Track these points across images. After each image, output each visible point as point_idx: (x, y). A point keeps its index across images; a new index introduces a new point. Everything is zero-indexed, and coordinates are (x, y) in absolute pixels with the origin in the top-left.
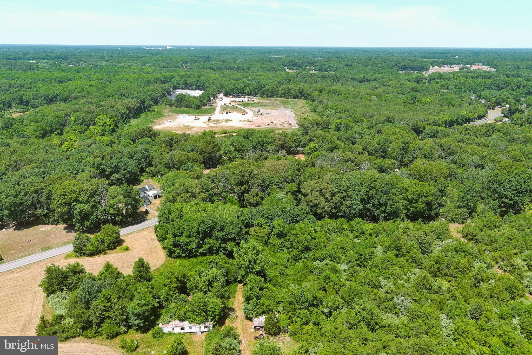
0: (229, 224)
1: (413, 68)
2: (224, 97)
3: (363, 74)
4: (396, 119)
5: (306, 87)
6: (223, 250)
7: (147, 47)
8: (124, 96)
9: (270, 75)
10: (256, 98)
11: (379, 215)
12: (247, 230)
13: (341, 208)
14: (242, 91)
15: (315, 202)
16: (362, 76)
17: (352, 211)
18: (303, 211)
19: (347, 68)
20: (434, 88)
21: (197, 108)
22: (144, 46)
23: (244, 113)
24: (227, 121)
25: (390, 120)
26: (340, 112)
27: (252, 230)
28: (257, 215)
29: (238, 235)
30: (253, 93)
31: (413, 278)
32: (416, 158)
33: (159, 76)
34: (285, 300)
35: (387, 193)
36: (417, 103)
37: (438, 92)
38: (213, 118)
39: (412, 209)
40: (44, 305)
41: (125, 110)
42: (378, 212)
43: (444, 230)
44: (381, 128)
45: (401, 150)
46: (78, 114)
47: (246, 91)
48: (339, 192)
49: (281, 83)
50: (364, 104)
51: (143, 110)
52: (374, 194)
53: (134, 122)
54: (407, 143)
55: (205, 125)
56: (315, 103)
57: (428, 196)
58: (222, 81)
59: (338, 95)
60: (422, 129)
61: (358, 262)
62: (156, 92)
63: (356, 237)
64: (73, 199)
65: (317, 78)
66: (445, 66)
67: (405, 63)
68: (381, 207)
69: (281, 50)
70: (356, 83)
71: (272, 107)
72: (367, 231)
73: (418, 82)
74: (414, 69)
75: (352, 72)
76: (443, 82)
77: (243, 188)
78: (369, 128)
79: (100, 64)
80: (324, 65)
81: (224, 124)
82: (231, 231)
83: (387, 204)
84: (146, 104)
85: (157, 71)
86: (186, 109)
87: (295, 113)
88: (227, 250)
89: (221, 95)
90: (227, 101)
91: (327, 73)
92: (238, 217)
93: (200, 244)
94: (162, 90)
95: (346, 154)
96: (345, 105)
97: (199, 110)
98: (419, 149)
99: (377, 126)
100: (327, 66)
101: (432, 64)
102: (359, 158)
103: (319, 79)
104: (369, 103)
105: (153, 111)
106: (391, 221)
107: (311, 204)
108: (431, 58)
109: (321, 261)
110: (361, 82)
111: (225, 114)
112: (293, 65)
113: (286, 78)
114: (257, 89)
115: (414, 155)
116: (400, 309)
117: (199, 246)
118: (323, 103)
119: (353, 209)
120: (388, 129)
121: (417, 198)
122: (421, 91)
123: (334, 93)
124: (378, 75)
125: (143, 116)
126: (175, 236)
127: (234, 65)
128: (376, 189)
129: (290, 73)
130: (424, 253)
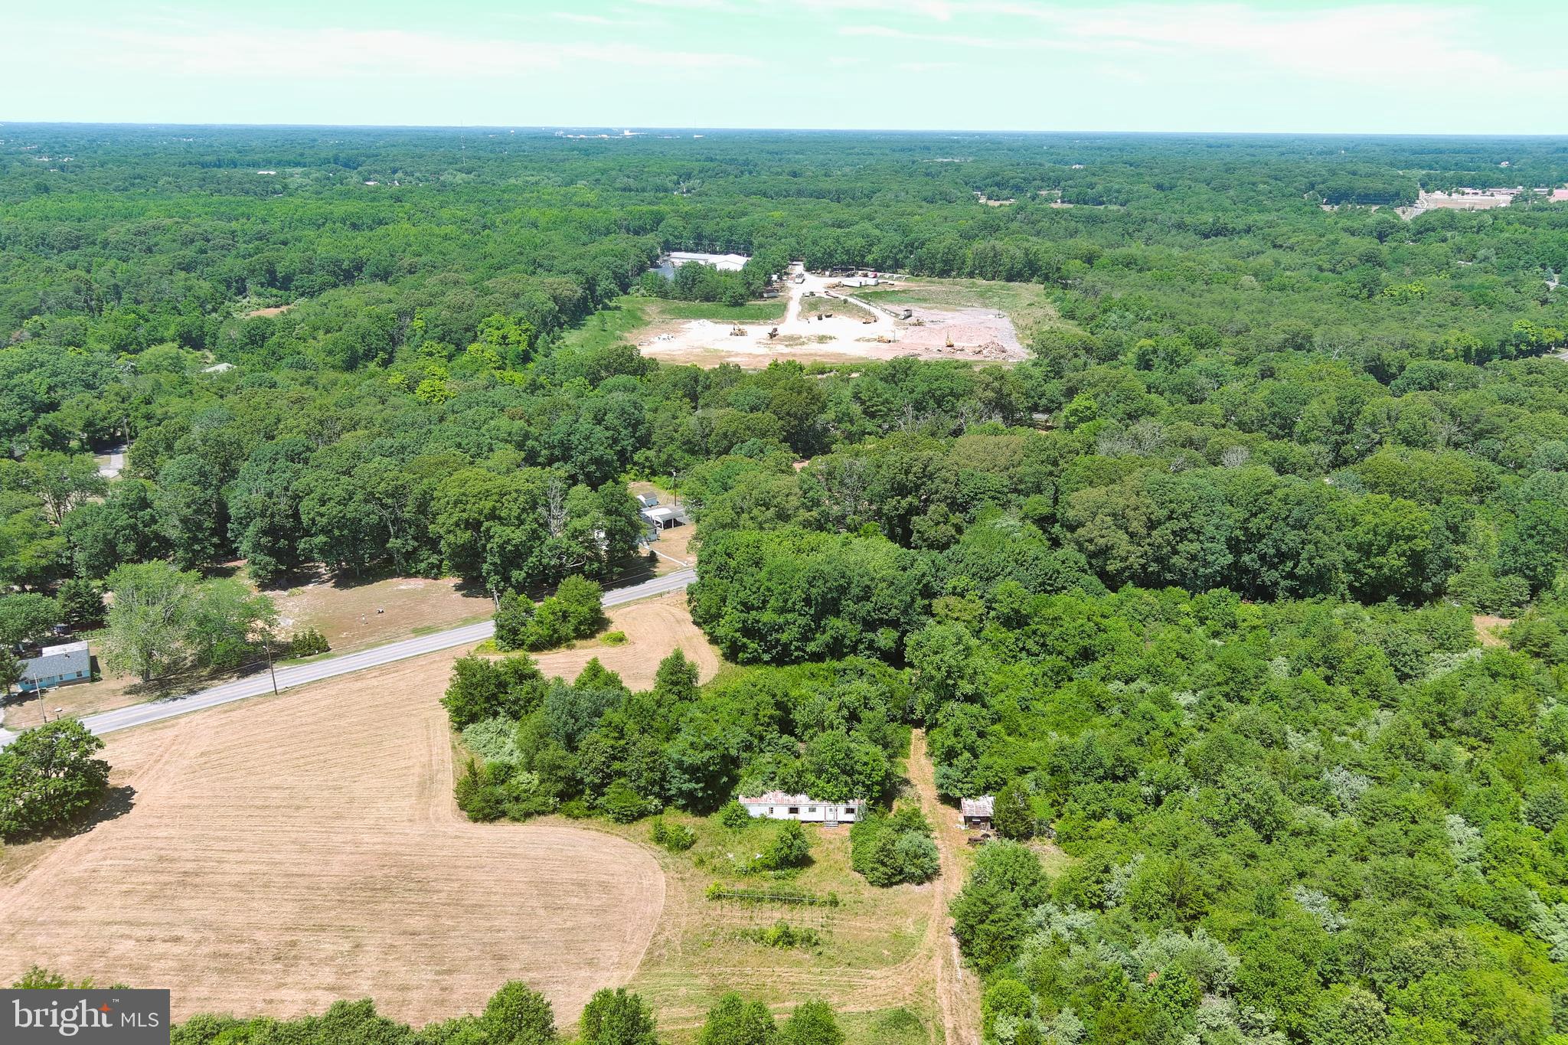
0: (884, 585)
1: (1367, 196)
2: (807, 275)
3: (1211, 214)
4: (1317, 339)
5: (1043, 248)
6: (867, 649)
7: (567, 131)
8: (540, 266)
9: (935, 212)
10: (897, 279)
11: (1276, 584)
12: (927, 602)
13: (1172, 561)
14: (858, 259)
15: (1102, 541)
16: (1208, 218)
17: (1201, 570)
18: (1072, 564)
19: (1162, 195)
20: (1431, 254)
21: (737, 302)
22: (559, 130)
23: (869, 319)
24: (822, 339)
25: (1299, 343)
26: (1149, 319)
27: (938, 605)
28: (949, 569)
29: (905, 612)
30: (889, 262)
31: (1372, 732)
32: (1380, 443)
33: (621, 214)
34: (1039, 764)
35: (1300, 525)
36: (1378, 297)
37: (1442, 266)
38: (783, 330)
39: (1369, 571)
40: (454, 747)
41: (551, 304)
42: (1275, 575)
43: (1459, 628)
44: (1273, 364)
45: (1335, 422)
46: (431, 312)
47: (869, 258)
48: (1170, 518)
49: (968, 237)
50: (1220, 298)
51: (592, 305)
52: (1263, 526)
53: (571, 338)
54: (1352, 403)
55: (763, 350)
56: (1072, 295)
57: (1415, 537)
58: (801, 228)
59: (1140, 270)
60: (1394, 370)
61: (1226, 689)
62: (622, 255)
63: (1216, 634)
64: (486, 511)
65: (1073, 223)
66: (1467, 190)
67: (1341, 182)
68: (1282, 562)
69: (958, 142)
70: (1191, 237)
71: (946, 302)
72: (1244, 620)
73: (1381, 237)
74: (1367, 198)
75: (1177, 207)
76: (1458, 239)
77: (904, 503)
78: (1237, 364)
79: (450, 178)
80: (1092, 186)
81: (814, 347)
82: (888, 600)
83: (1299, 554)
84: (599, 290)
85: (613, 201)
86: (706, 305)
87: (1013, 321)
88: (879, 649)
89: (799, 268)
90: (818, 284)
91: (1102, 207)
92: (904, 569)
93: (811, 630)
94: (638, 252)
95: (1179, 428)
96: (1163, 299)
97: (743, 309)
98: (1389, 418)
99: (1260, 358)
100: (1100, 188)
101: (1423, 186)
102: (1216, 438)
103: (1080, 225)
104: (1235, 294)
105: (618, 308)
106: (1309, 600)
107: (1091, 548)
108: (1422, 168)
109: (1127, 683)
110: (1206, 236)
111: (814, 319)
112: (998, 185)
113: (985, 223)
114: (901, 251)
115: (1374, 436)
116: (1339, 798)
117: (806, 637)
118: (1096, 294)
119: (1206, 564)
120: (1295, 368)
121: (1384, 542)
122: (1390, 263)
123: (1127, 265)
124: (1256, 216)
125: (592, 321)
126: (747, 607)
127: (826, 185)
128: (1269, 513)
129: (993, 208)
130: (1403, 678)
